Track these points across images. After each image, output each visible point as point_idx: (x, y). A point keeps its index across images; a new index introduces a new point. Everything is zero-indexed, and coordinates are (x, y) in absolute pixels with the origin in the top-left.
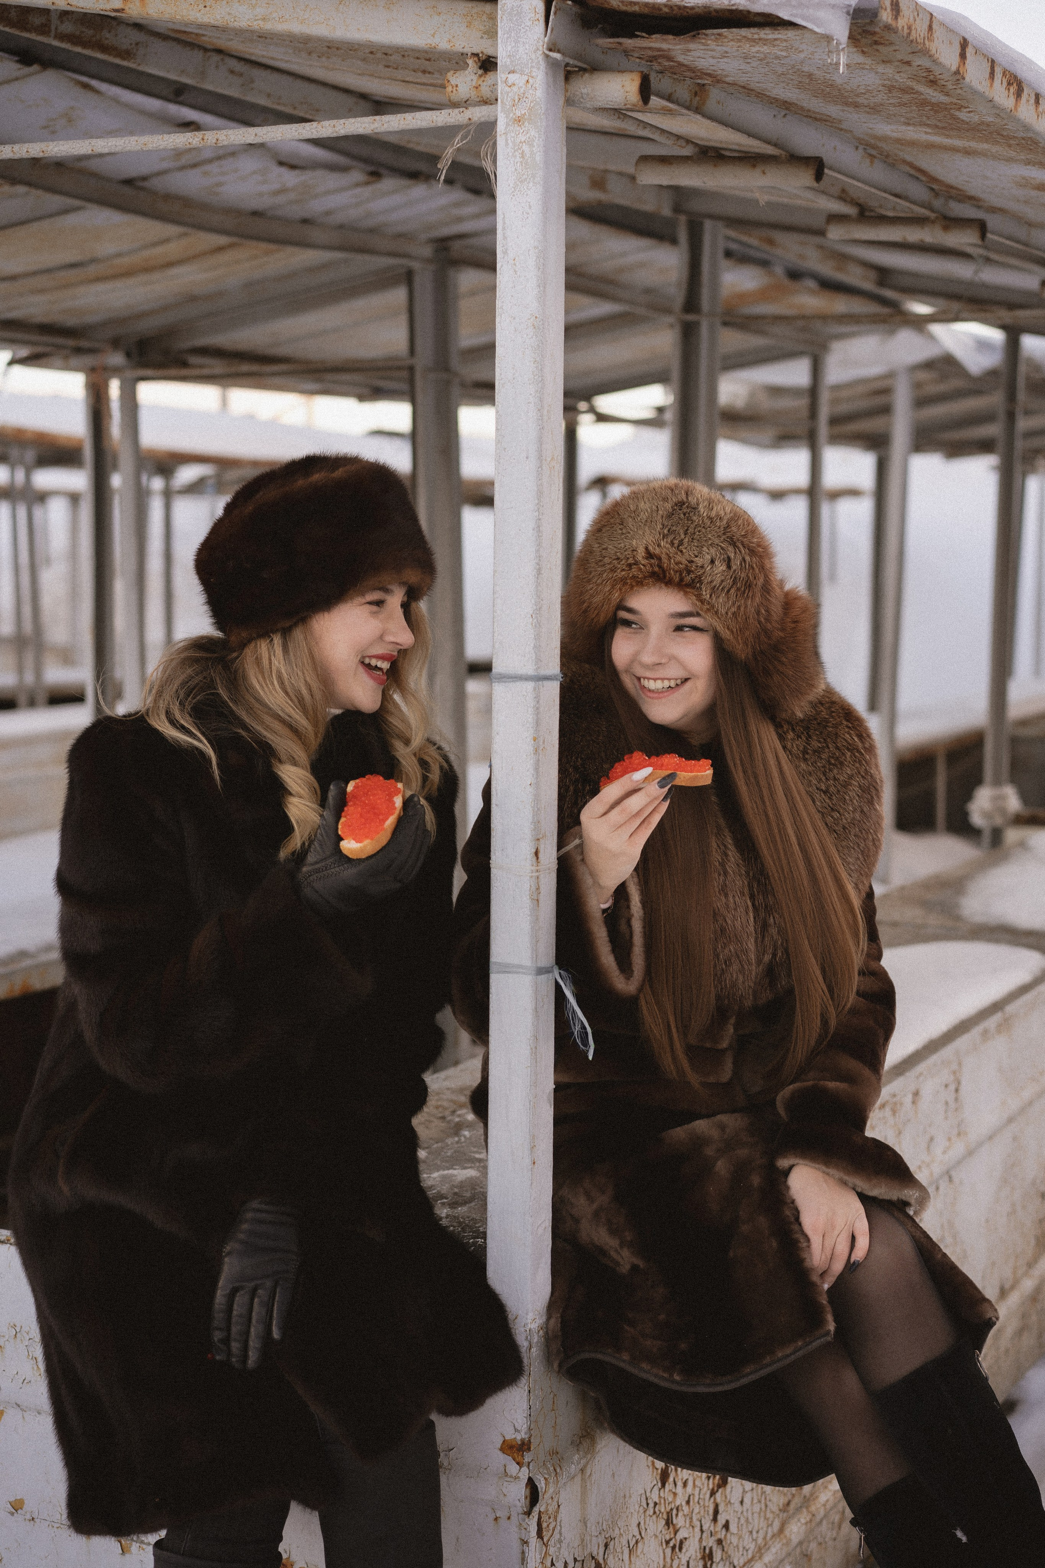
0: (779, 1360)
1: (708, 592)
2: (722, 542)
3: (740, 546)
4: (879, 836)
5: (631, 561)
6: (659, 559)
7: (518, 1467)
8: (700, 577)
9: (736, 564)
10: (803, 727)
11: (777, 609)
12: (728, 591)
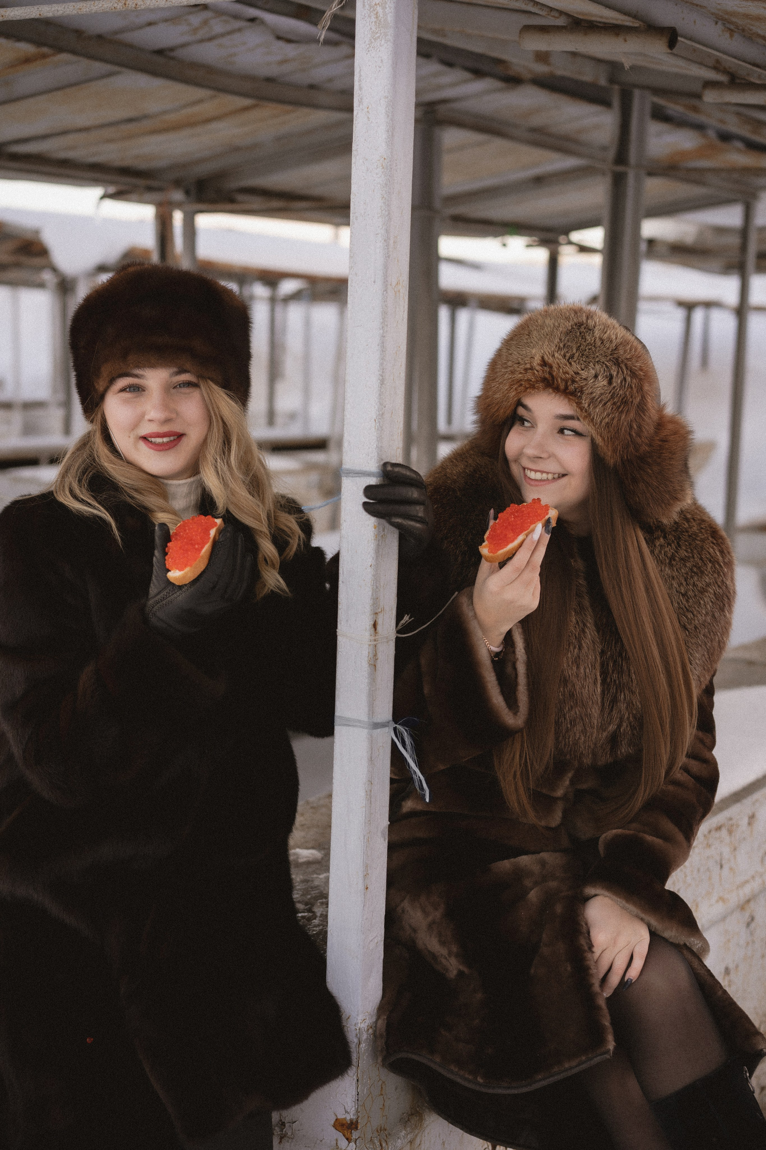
0: (566, 1070)
1: (587, 401)
2: (608, 361)
3: (624, 368)
4: (725, 639)
5: (528, 366)
6: (551, 367)
7: (347, 1142)
8: (582, 387)
9: (617, 381)
10: (675, 536)
11: (649, 429)
12: (605, 404)
